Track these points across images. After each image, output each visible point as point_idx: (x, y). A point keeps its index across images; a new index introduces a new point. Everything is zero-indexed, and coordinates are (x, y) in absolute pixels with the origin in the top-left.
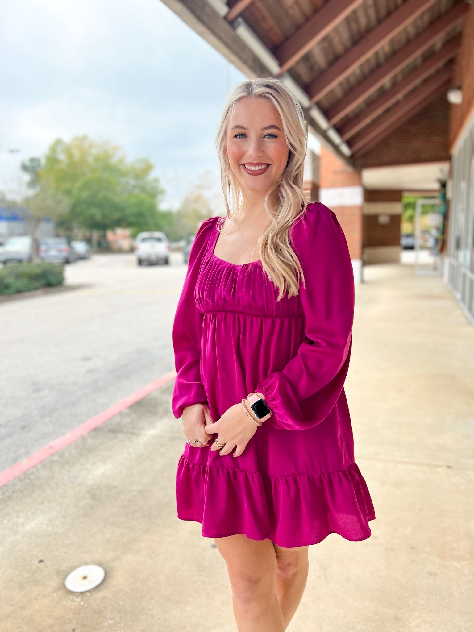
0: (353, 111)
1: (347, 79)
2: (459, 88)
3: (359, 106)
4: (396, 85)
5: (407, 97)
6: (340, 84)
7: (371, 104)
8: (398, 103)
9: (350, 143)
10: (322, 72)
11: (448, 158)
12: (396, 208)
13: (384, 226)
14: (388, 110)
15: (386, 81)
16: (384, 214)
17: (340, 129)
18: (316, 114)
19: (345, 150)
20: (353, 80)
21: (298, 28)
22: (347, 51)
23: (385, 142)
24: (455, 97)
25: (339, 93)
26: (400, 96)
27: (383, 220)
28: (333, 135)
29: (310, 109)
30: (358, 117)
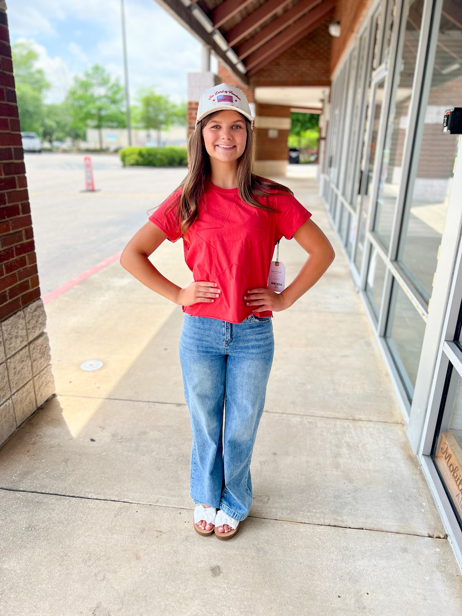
0: (249, 34)
1: (246, 8)
2: (339, 23)
3: (255, 30)
4: (286, 12)
5: (296, 23)
6: (240, 12)
7: (264, 27)
9: (245, 62)
11: (327, 83)
12: (284, 124)
13: (273, 140)
14: (279, 33)
15: (278, 11)
16: (274, 129)
17: (237, 50)
18: (218, 39)
19: (241, 68)
20: (251, 9)
23: (276, 62)
24: (335, 31)
25: (238, 19)
26: (291, 21)
27: (273, 134)
28: (231, 56)
29: (213, 33)
30: (253, 38)
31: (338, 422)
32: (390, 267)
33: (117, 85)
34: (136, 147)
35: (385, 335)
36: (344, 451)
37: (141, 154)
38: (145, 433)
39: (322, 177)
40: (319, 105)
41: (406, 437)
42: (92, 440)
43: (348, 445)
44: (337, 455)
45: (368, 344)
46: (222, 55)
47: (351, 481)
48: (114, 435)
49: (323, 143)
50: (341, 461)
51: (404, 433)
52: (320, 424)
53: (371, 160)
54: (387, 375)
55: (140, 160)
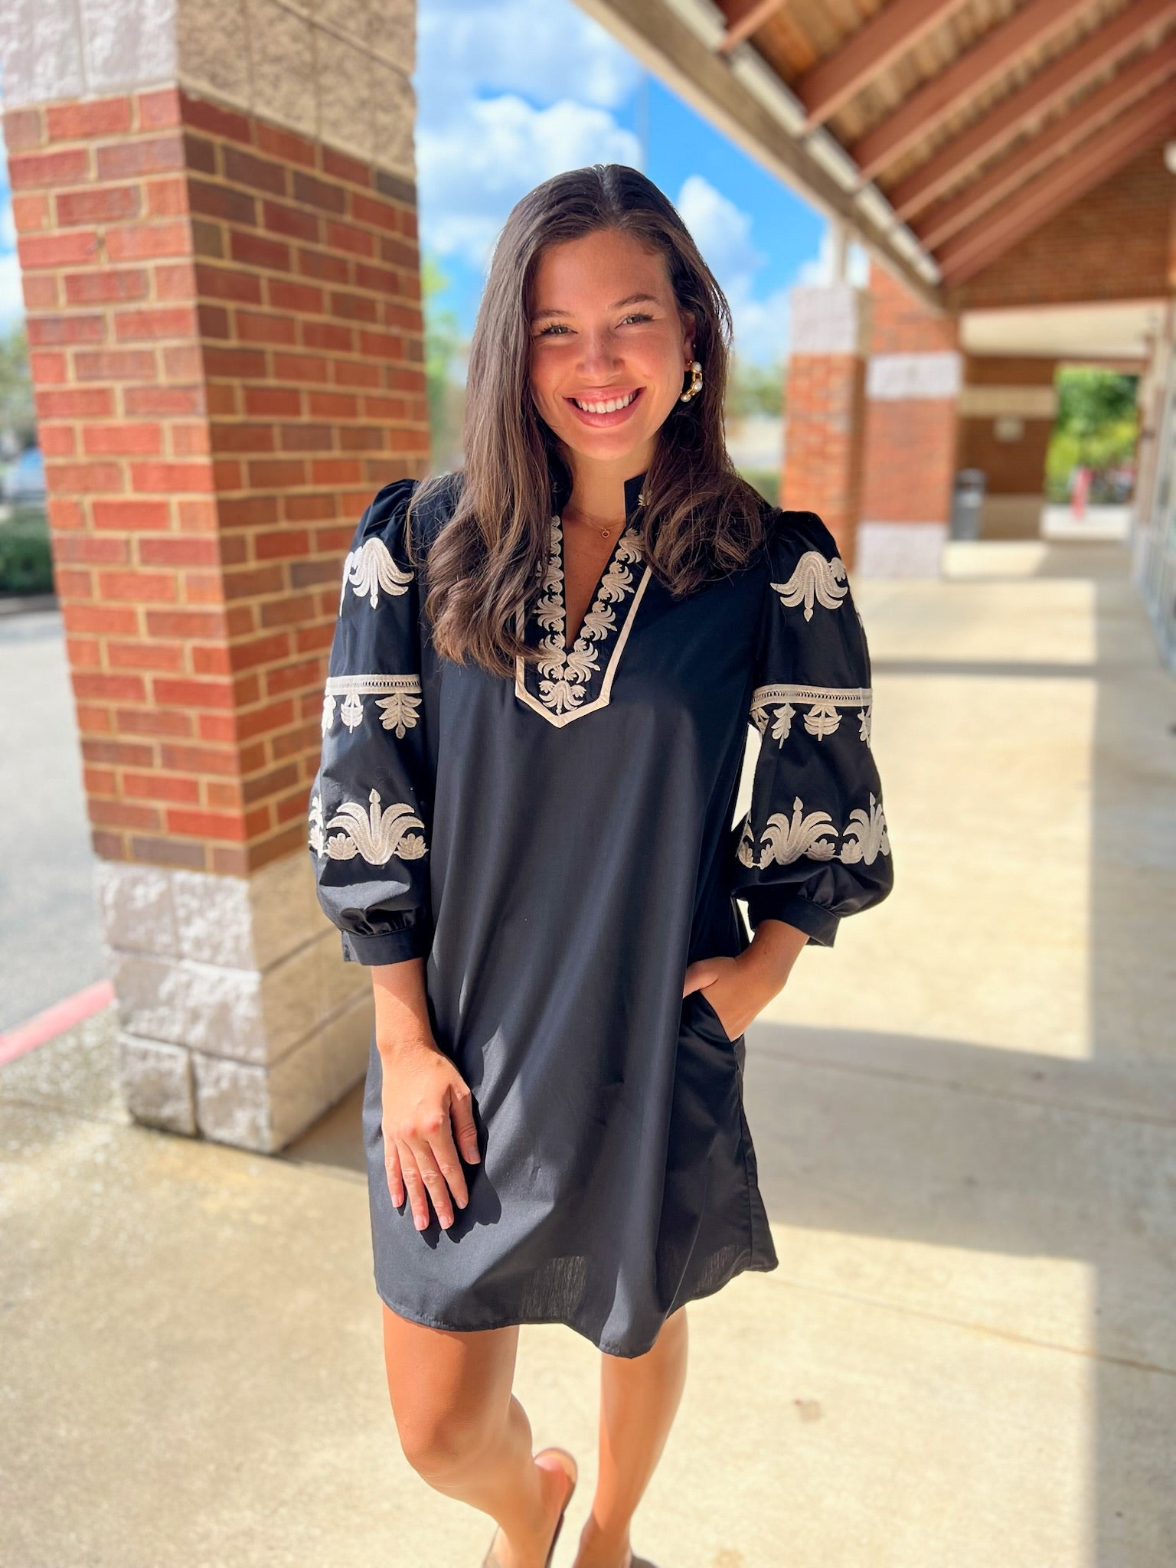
0: (951, 187)
3: (965, 176)
4: (1052, 125)
5: (1077, 150)
7: (992, 169)
8: (1057, 163)
9: (937, 255)
10: (890, 114)
12: (1040, 403)
13: (1008, 448)
14: (1033, 180)
15: (1031, 121)
16: (1010, 417)
17: (917, 227)
18: (873, 206)
19: (928, 270)
21: (848, 37)
22: (945, 69)
23: (1020, 250)
26: (1062, 147)
27: (1008, 430)
28: (904, 243)
29: (857, 192)
30: (961, 196)
39: (1144, 535)
40: (1138, 349)
46: (879, 241)
49: (1146, 448)
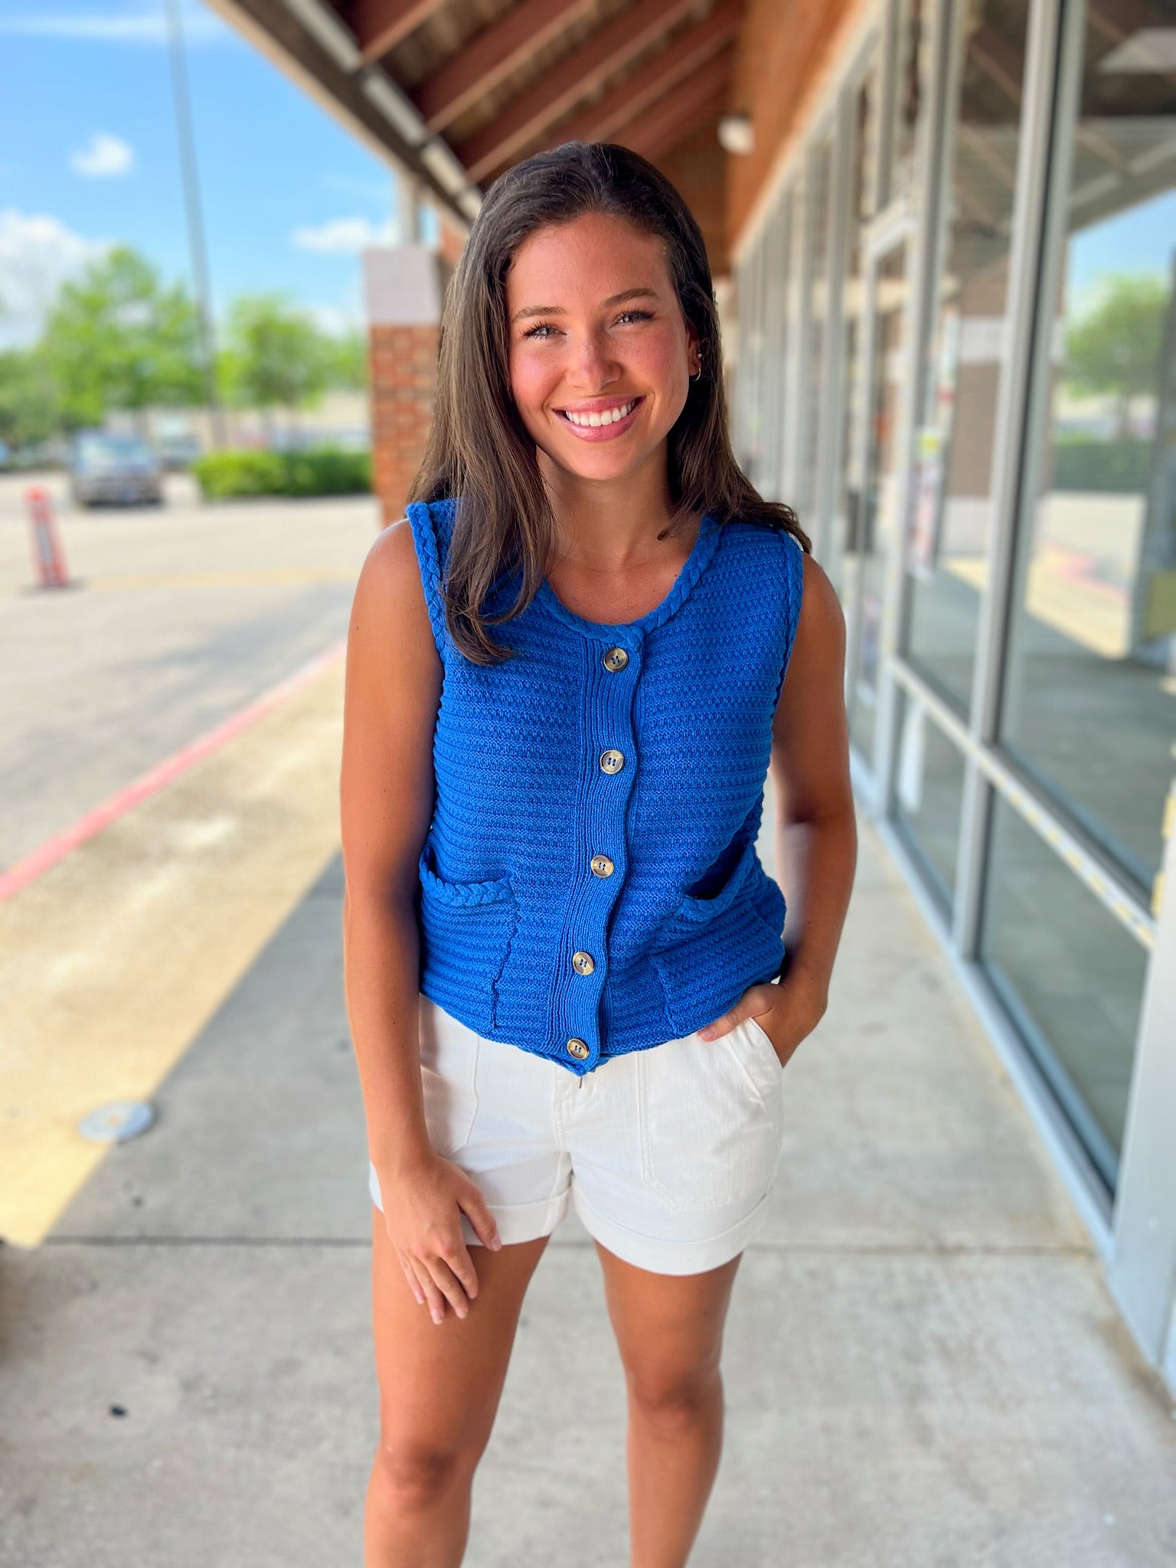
1: (506, 80)
2: (746, 115)
4: (611, 93)
6: (493, 91)
10: (450, 59)
15: (590, 87)
18: (439, 161)
20: (519, 82)
22: (504, 14)
24: (736, 137)
25: (487, 109)
29: (422, 146)
31: (898, 1265)
32: (982, 762)
33: (178, 299)
34: (236, 452)
35: (976, 956)
36: (935, 1372)
37: (248, 469)
38: (289, 1366)
41: (1110, 1301)
42: (118, 1412)
43: (946, 1353)
44: (915, 1394)
45: (933, 983)
46: (450, 202)
47: (977, 1492)
48: (189, 1385)
50: (932, 1413)
51: (1102, 1286)
52: (844, 1274)
53: (877, 459)
54: (1006, 1081)
55: (248, 482)
